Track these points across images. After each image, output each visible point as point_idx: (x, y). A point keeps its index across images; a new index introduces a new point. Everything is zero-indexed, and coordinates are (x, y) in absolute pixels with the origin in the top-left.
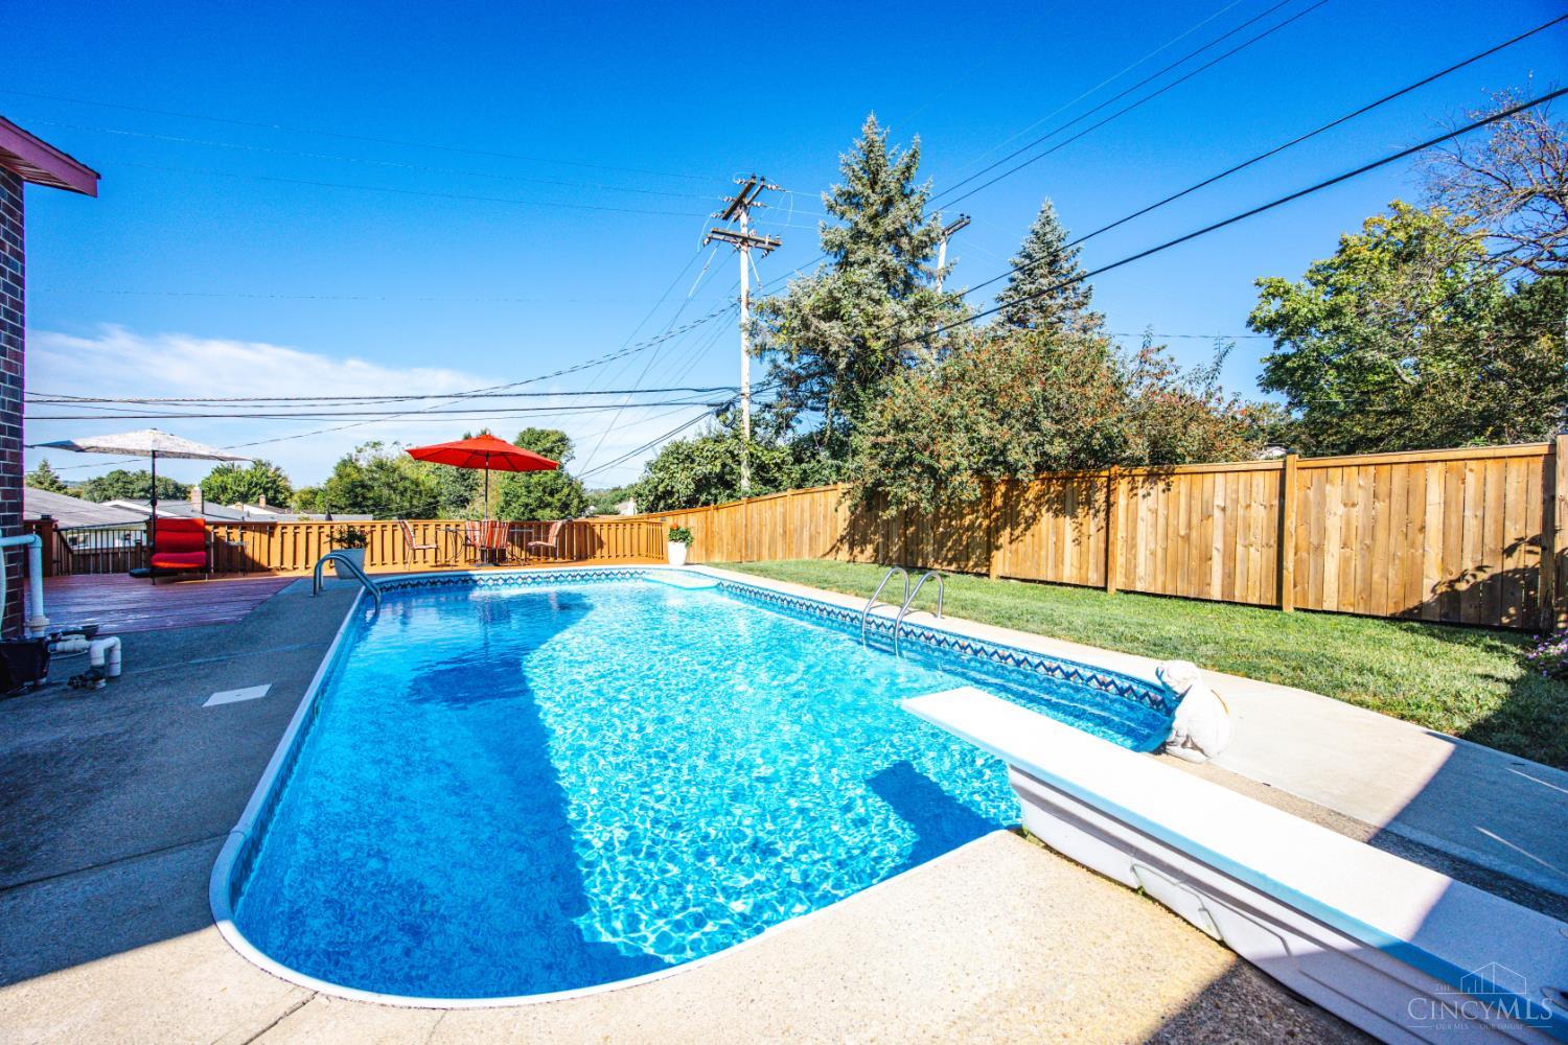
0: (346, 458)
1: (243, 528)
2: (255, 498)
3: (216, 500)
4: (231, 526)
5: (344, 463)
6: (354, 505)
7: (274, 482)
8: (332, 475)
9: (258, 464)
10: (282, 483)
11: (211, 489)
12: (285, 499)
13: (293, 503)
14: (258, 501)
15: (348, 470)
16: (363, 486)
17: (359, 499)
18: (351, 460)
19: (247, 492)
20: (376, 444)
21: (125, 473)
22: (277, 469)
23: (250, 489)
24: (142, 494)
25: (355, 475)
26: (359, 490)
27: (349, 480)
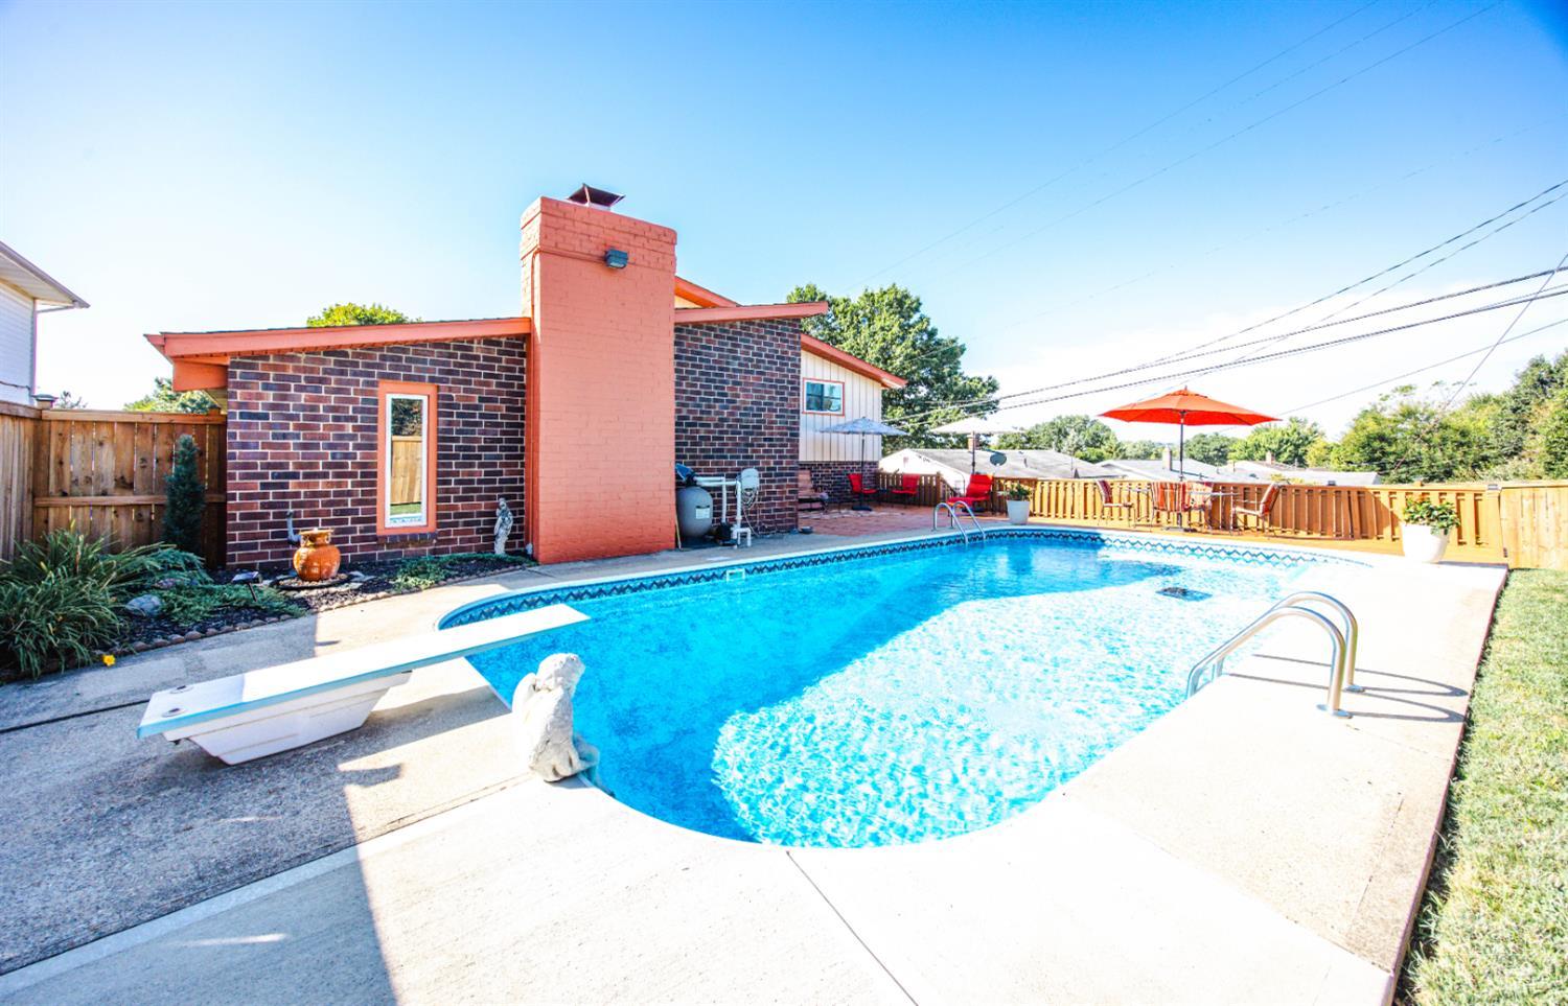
0: (1369, 408)
5: (1365, 414)
8: (1348, 430)
15: (1365, 422)
16: (1382, 438)
17: (1378, 454)
18: (1373, 410)
19: (1279, 449)
20: (1406, 389)
21: (1204, 436)
22: (1315, 424)
23: (1280, 447)
25: (1372, 428)
26: (1376, 444)
27: (1365, 433)
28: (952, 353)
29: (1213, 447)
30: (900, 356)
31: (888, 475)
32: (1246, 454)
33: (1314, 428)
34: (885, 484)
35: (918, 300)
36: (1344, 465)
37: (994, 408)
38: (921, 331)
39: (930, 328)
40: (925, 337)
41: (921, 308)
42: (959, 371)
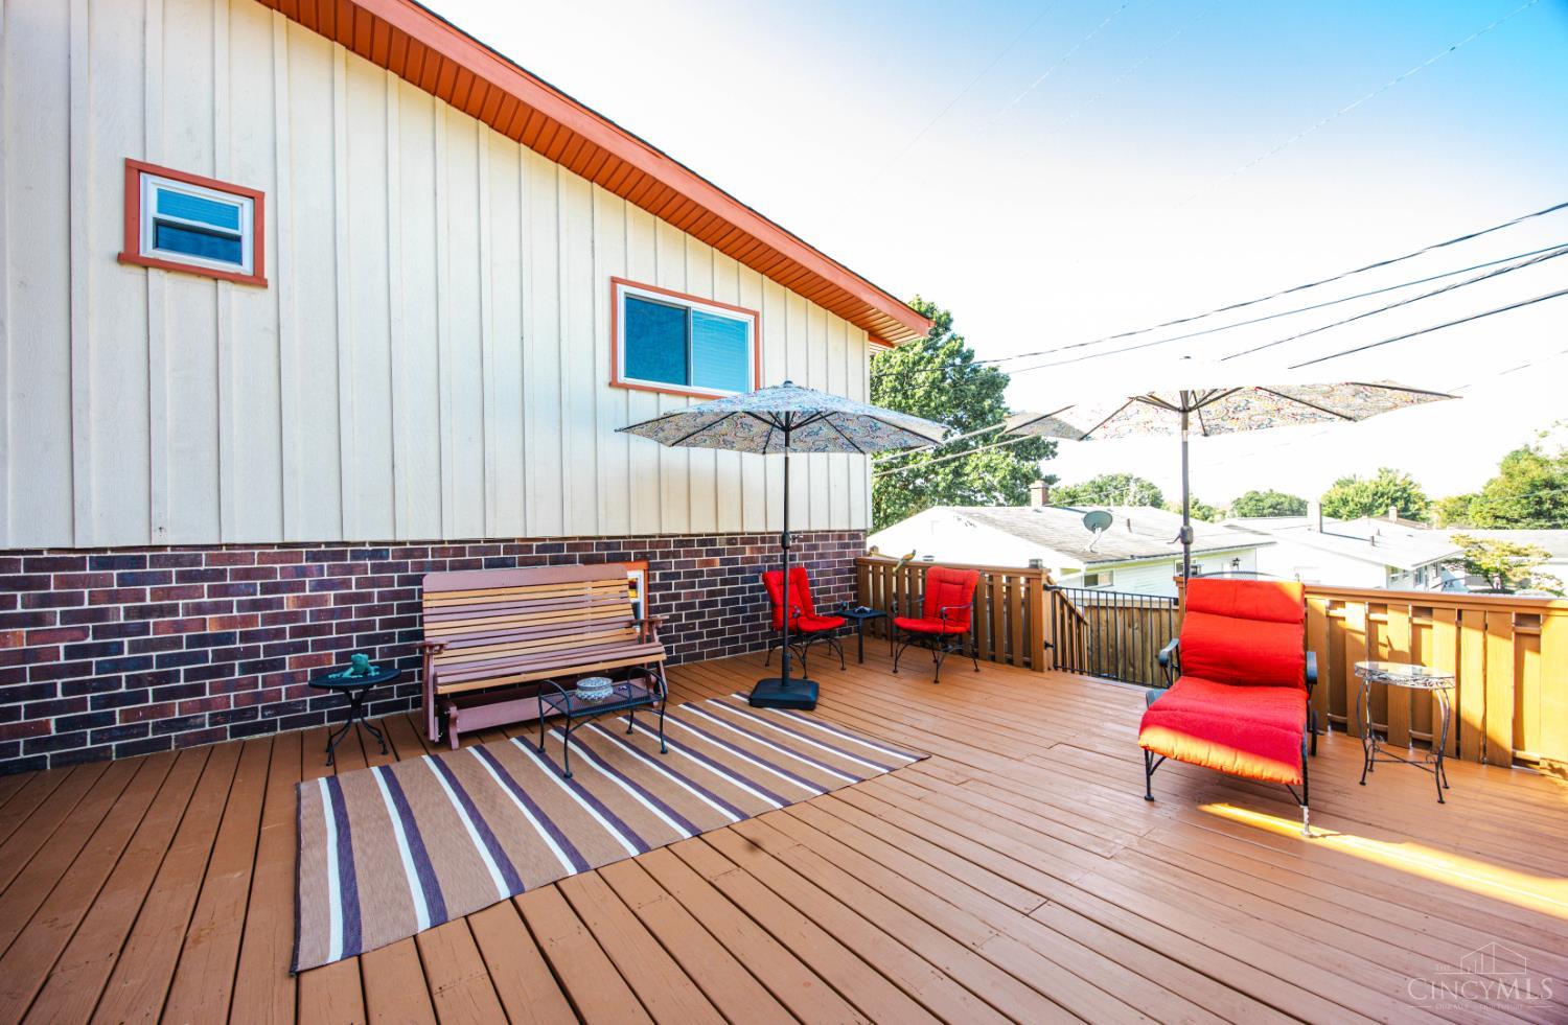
0: (1519, 447)
1: (1418, 611)
2: (1381, 510)
3: (1335, 514)
4: (1378, 602)
5: (1516, 456)
6: (1538, 515)
7: (1404, 490)
8: (1496, 473)
9: (1384, 472)
10: (1414, 491)
11: (1331, 502)
12: (1419, 510)
13: (1433, 515)
14: (1386, 513)
15: (1523, 464)
16: (1553, 485)
17: (1547, 506)
18: (1527, 450)
19: (1372, 505)
22: (1407, 475)
23: (1375, 501)
24: (1271, 510)
25: (1538, 474)
26: (1545, 493)
27: (1527, 479)
28: (994, 383)
29: (1267, 506)
30: (924, 382)
31: (889, 565)
32: (1330, 510)
33: (1409, 479)
34: (878, 588)
35: (948, 314)
36: (1490, 521)
37: (1052, 452)
38: (952, 354)
39: (964, 349)
40: (958, 361)
41: (952, 326)
42: (1003, 406)
